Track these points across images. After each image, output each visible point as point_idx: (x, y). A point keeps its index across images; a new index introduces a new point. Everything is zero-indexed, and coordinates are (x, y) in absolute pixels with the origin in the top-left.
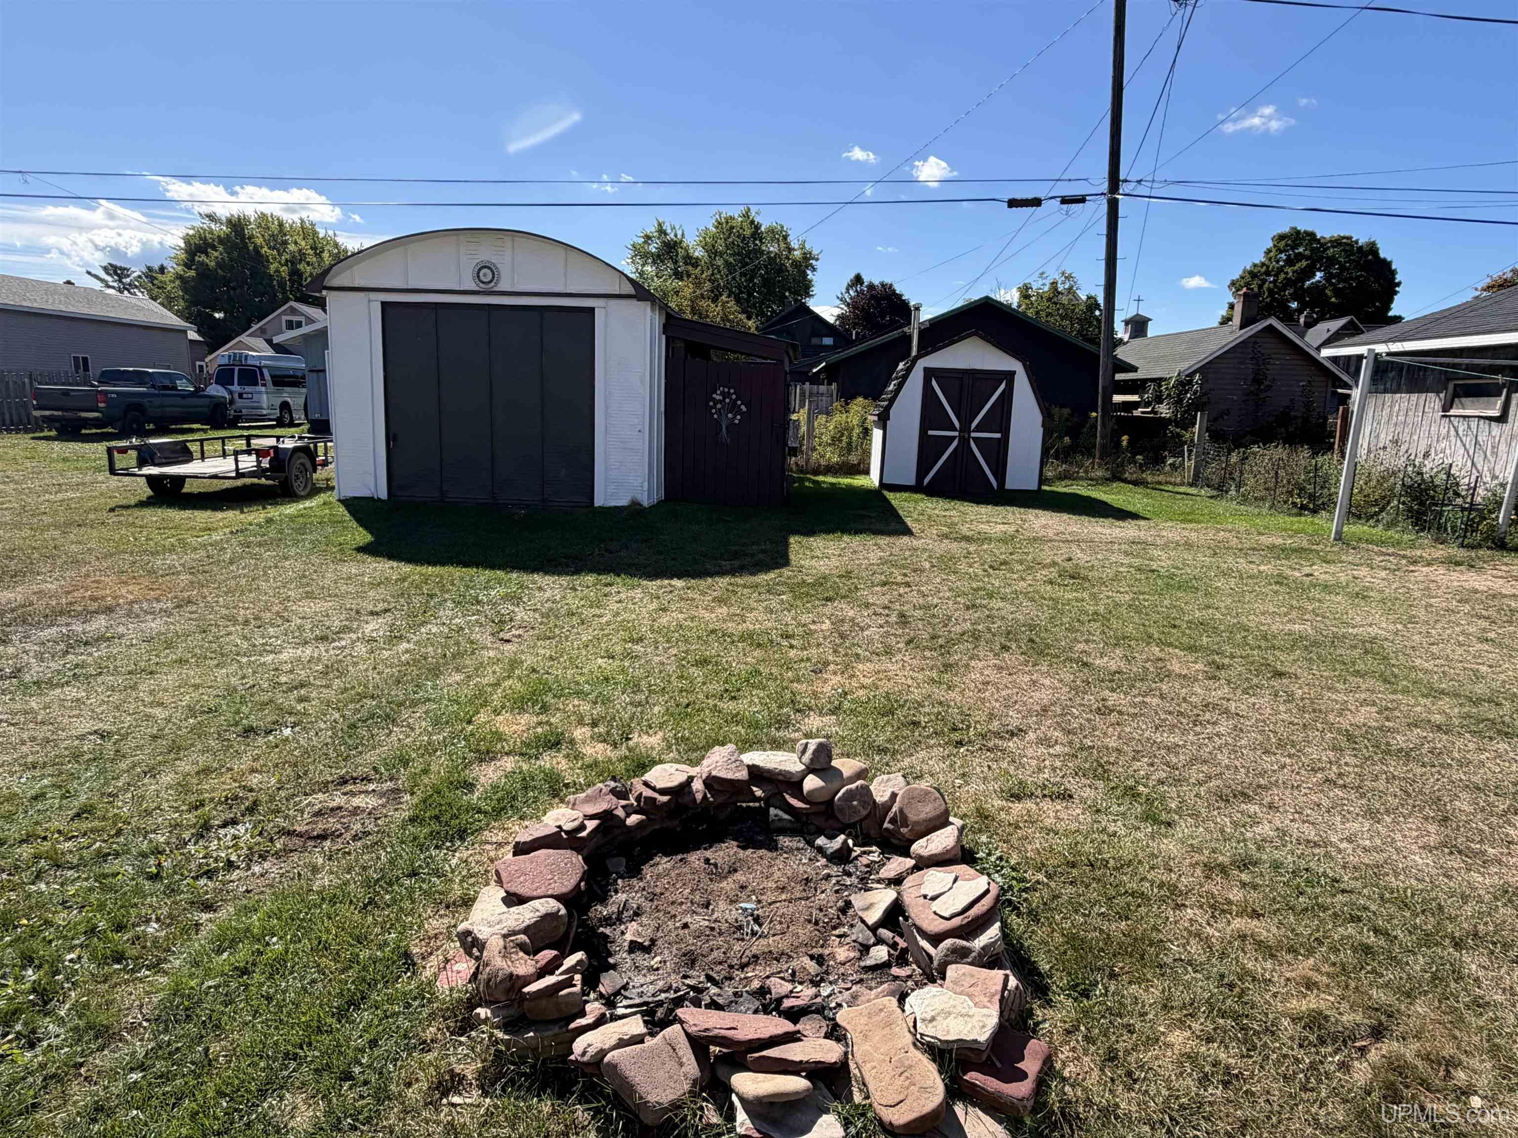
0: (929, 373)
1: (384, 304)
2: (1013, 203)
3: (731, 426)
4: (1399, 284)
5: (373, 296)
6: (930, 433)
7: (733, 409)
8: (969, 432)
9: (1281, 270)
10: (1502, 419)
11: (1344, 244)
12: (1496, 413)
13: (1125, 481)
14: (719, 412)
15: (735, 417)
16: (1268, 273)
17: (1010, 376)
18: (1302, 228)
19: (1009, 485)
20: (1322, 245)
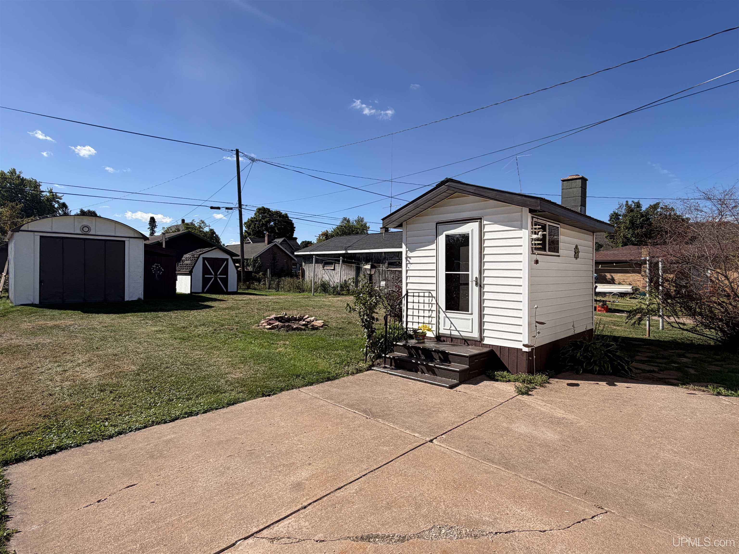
0: (204, 259)
1: (41, 237)
2: (212, 208)
3: (159, 275)
4: (295, 228)
5: (36, 233)
6: (206, 276)
7: (159, 270)
8: (217, 275)
9: (260, 220)
10: (334, 269)
11: (278, 214)
12: (333, 268)
13: (251, 289)
14: (155, 271)
15: (160, 273)
16: (256, 221)
17: (227, 260)
18: (265, 207)
19: (229, 291)
20: (272, 213)
